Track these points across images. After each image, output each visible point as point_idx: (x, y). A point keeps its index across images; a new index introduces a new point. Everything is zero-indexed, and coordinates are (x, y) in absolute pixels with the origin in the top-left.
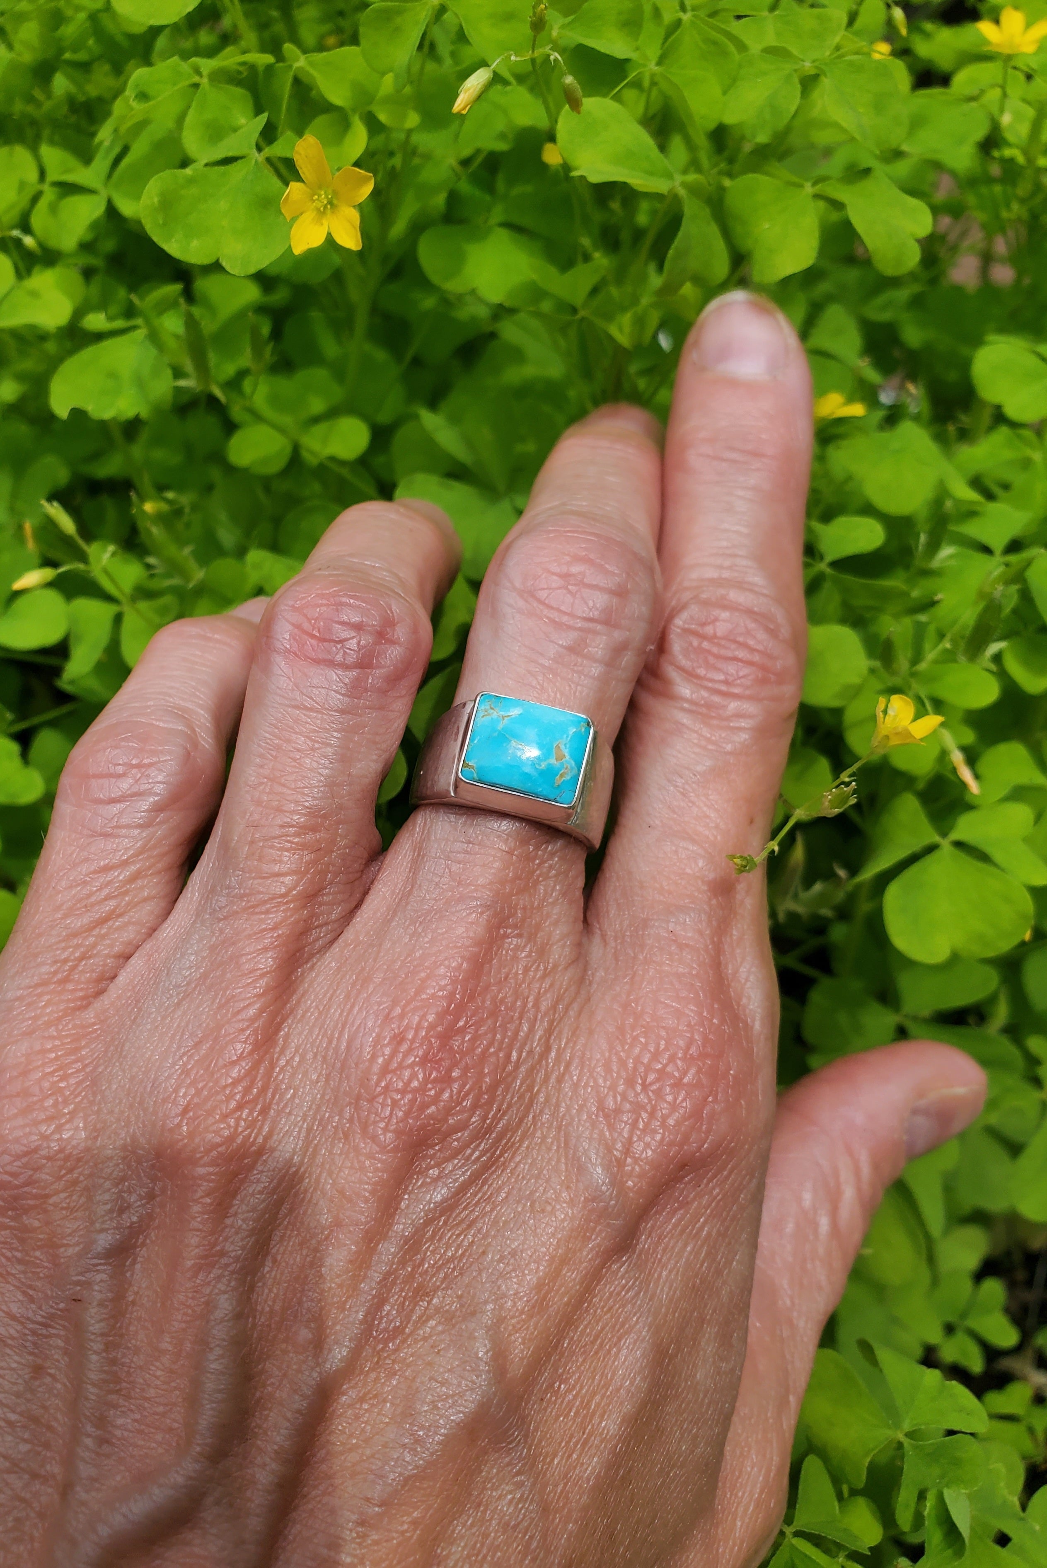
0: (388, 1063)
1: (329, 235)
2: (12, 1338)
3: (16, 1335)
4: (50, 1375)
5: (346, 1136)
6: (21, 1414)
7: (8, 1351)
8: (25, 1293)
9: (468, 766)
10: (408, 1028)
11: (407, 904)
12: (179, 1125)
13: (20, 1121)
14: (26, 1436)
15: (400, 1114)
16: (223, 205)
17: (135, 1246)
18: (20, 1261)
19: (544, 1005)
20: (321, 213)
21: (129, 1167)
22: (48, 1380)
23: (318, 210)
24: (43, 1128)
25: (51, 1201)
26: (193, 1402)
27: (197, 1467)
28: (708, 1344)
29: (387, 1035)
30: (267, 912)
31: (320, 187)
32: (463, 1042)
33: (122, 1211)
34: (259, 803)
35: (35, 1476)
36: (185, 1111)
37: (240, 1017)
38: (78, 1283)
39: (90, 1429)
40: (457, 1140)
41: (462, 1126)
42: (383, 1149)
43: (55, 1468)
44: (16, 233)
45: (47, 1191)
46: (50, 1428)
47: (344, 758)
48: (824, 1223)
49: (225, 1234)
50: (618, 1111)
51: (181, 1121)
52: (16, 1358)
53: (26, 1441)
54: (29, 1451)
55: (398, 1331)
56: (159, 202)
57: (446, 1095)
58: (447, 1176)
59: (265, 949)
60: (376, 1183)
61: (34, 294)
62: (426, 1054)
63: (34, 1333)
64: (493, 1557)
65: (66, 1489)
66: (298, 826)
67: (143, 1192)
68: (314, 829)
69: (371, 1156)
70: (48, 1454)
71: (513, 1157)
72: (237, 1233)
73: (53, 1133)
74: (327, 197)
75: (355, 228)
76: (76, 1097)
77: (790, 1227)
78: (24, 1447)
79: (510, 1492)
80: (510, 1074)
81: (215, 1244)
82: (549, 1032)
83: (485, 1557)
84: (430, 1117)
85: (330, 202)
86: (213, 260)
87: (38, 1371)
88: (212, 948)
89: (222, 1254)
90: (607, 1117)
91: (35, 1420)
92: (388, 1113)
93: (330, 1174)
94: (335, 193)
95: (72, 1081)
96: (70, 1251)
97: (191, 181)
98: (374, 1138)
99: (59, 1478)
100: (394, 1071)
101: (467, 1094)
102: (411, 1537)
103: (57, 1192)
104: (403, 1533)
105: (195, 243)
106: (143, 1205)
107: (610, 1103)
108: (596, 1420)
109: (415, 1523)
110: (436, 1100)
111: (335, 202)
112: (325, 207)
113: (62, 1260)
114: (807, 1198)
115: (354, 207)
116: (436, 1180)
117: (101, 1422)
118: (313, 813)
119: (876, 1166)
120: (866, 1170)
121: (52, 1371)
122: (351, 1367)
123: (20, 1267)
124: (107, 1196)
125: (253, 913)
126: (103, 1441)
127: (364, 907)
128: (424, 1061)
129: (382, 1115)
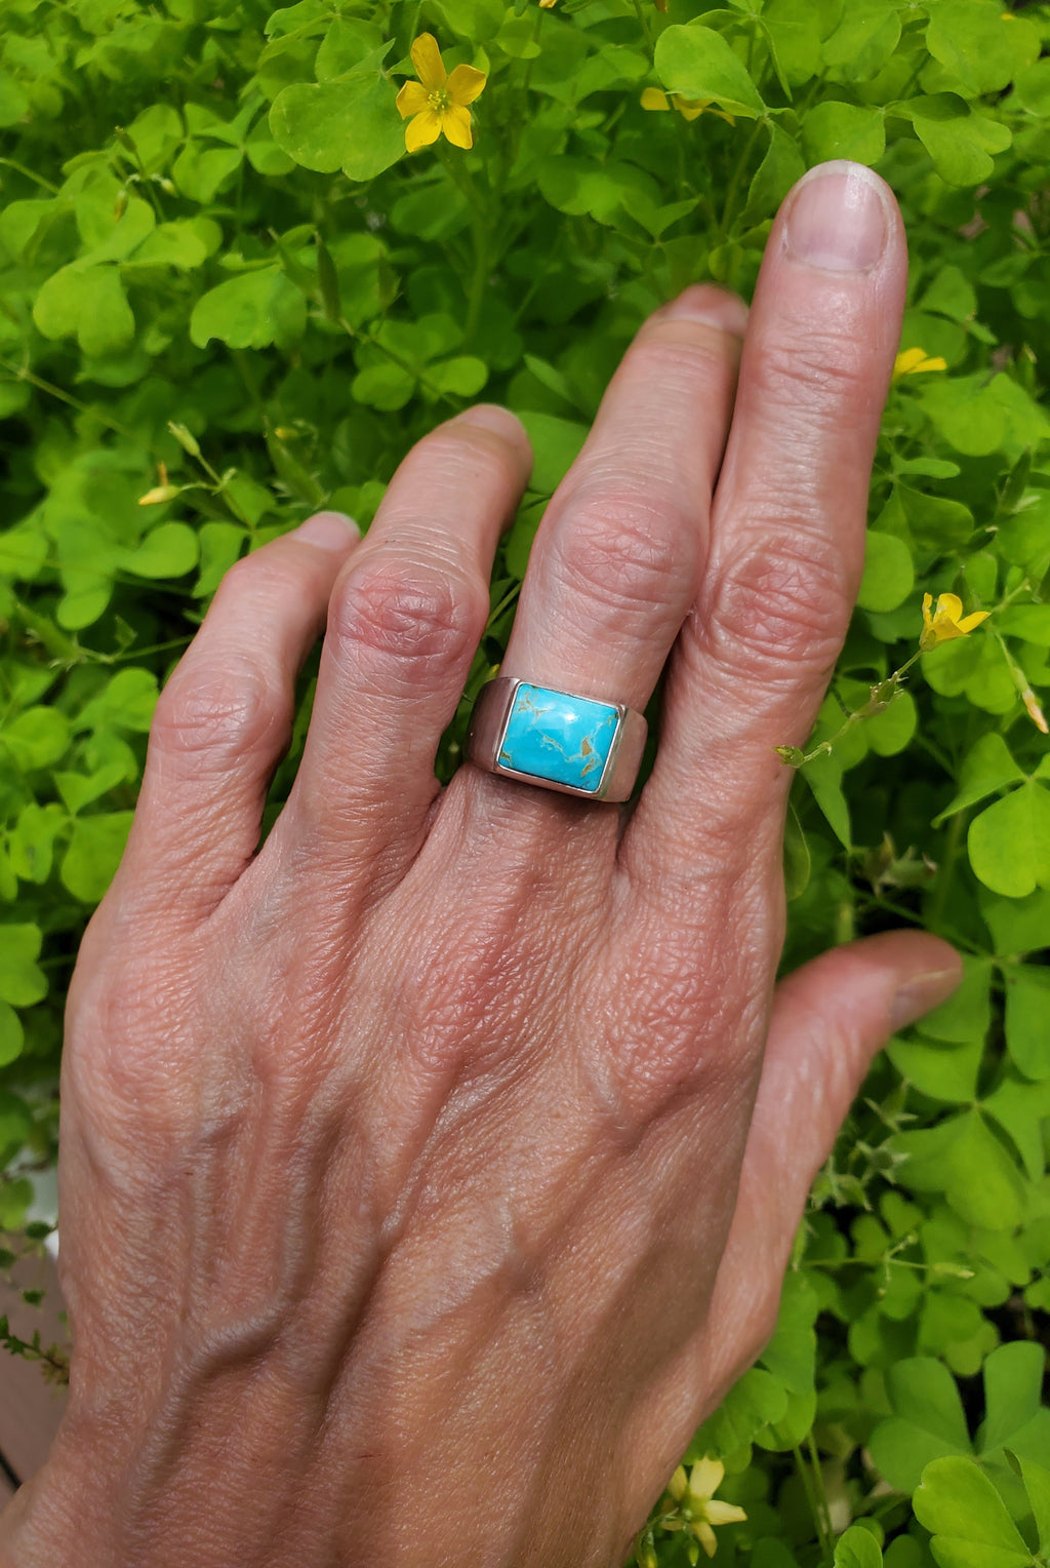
0: (433, 1000)
1: (442, 134)
2: (139, 1198)
3: (141, 1196)
4: (169, 1227)
5: (400, 1056)
6: (148, 1255)
7: (137, 1208)
8: (148, 1164)
9: (504, 755)
10: (451, 971)
11: (456, 860)
12: (268, 1040)
13: (141, 1028)
14: (153, 1271)
15: (442, 1041)
16: (348, 118)
17: (235, 1133)
18: (142, 1139)
19: (569, 947)
20: (437, 113)
21: (231, 1069)
22: (168, 1231)
23: (433, 110)
24: (159, 1034)
25: (167, 1094)
26: (277, 1256)
27: (284, 1304)
28: (704, 1208)
29: (435, 976)
30: (339, 869)
31: (436, 88)
32: (496, 981)
33: (225, 1103)
34: (331, 773)
35: (161, 1300)
36: (273, 1030)
37: (317, 955)
38: (190, 1160)
39: (201, 1271)
40: (488, 1059)
41: (494, 1049)
42: (429, 1068)
43: (176, 1297)
44: (155, 177)
45: (164, 1087)
46: (171, 1266)
47: (405, 737)
48: (818, 1094)
49: (302, 1129)
50: (622, 1041)
51: (270, 1038)
52: (143, 1213)
53: (153, 1274)
54: (156, 1282)
55: (436, 1207)
56: (288, 112)
57: (480, 1025)
58: (479, 1087)
59: (338, 899)
60: (422, 1095)
61: (172, 237)
62: (465, 994)
63: (156, 1195)
64: (515, 1369)
65: (185, 1313)
66: (364, 797)
67: (241, 1090)
68: (377, 800)
69: (418, 1074)
70: (170, 1286)
71: (535, 1072)
72: (311, 1130)
73: (168, 1039)
74: (441, 96)
75: (467, 127)
76: (185, 1009)
77: (788, 1097)
78: (152, 1279)
79: (528, 1324)
80: (535, 1006)
81: (294, 1137)
82: (573, 967)
83: (509, 1370)
84: (467, 1043)
85: (444, 103)
86: (337, 169)
87: (160, 1224)
88: (295, 895)
89: (300, 1145)
90: (612, 1045)
91: (160, 1260)
92: (432, 1041)
93: (387, 1085)
94: (450, 93)
95: (183, 995)
96: (183, 1135)
97: (319, 95)
98: (421, 1060)
99: (179, 1303)
100: (437, 1008)
101: (497, 1024)
102: (448, 1357)
103: (172, 1088)
104: (441, 1354)
105: (320, 153)
106: (242, 1100)
107: (615, 1032)
108: (601, 1272)
109: (451, 1348)
110: (471, 1030)
111: (450, 103)
112: (440, 107)
113: (177, 1141)
114: (804, 1071)
115: (466, 106)
116: (470, 1089)
117: (210, 1267)
118: (378, 786)
119: (864, 1044)
120: (855, 1046)
121: (171, 1225)
122: (402, 1234)
123: (143, 1143)
124: (212, 1093)
125: (327, 869)
126: (211, 1281)
127: (423, 854)
128: (464, 999)
129: (427, 1042)
